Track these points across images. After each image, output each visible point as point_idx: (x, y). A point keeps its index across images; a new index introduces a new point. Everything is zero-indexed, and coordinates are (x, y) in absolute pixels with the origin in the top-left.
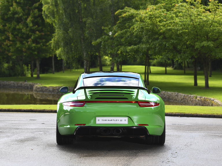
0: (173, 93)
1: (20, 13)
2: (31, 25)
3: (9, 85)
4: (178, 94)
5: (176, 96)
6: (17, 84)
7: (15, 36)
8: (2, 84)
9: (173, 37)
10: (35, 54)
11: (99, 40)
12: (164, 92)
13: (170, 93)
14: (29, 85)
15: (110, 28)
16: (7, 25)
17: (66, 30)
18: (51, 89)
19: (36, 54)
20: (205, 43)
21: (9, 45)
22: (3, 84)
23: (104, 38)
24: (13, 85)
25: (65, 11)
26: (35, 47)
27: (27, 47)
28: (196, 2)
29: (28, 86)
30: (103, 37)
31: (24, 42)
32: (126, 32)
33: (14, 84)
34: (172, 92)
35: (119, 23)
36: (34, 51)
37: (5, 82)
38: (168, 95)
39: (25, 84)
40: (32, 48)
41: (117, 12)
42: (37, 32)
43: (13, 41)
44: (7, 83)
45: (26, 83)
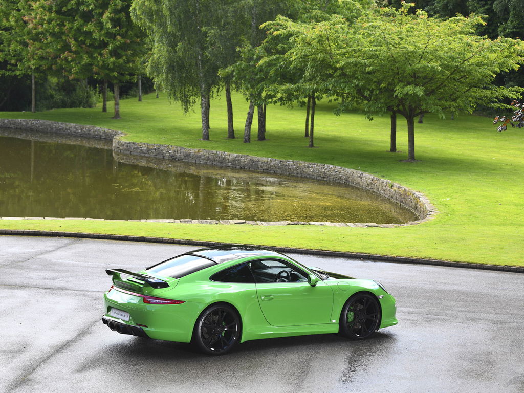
0: (354, 171)
1: (90, 4)
2: (109, 25)
3: (66, 129)
4: (362, 174)
5: (359, 177)
6: (82, 129)
7: (80, 44)
8: (54, 127)
9: (358, 75)
10: (114, 76)
11: (229, 69)
12: (340, 167)
13: (349, 170)
14: (103, 133)
15: (250, 49)
16: (66, 23)
17: (173, 45)
18: (144, 148)
19: (116, 75)
20: (410, 89)
21: (69, 60)
22: (56, 128)
23: (240, 65)
24: (75, 130)
25: (171, 12)
26: (114, 63)
27: (101, 63)
28: (400, 11)
29: (101, 134)
30: (238, 64)
31: (96, 55)
32: (278, 59)
33: (75, 128)
34: (352, 170)
35: (267, 42)
36: (112, 70)
37: (60, 123)
38: (346, 173)
39: (96, 131)
40: (109, 65)
41: (263, 25)
42: (119, 38)
43: (76, 52)
44: (64, 126)
45: (98, 128)
